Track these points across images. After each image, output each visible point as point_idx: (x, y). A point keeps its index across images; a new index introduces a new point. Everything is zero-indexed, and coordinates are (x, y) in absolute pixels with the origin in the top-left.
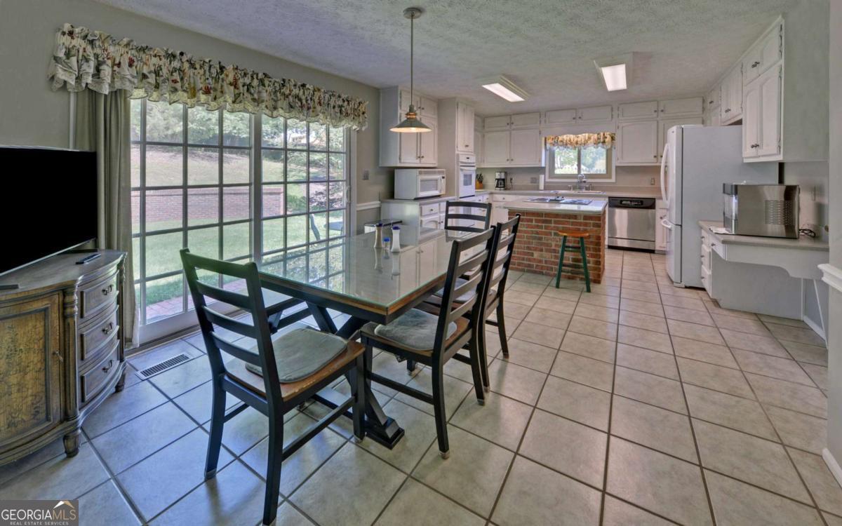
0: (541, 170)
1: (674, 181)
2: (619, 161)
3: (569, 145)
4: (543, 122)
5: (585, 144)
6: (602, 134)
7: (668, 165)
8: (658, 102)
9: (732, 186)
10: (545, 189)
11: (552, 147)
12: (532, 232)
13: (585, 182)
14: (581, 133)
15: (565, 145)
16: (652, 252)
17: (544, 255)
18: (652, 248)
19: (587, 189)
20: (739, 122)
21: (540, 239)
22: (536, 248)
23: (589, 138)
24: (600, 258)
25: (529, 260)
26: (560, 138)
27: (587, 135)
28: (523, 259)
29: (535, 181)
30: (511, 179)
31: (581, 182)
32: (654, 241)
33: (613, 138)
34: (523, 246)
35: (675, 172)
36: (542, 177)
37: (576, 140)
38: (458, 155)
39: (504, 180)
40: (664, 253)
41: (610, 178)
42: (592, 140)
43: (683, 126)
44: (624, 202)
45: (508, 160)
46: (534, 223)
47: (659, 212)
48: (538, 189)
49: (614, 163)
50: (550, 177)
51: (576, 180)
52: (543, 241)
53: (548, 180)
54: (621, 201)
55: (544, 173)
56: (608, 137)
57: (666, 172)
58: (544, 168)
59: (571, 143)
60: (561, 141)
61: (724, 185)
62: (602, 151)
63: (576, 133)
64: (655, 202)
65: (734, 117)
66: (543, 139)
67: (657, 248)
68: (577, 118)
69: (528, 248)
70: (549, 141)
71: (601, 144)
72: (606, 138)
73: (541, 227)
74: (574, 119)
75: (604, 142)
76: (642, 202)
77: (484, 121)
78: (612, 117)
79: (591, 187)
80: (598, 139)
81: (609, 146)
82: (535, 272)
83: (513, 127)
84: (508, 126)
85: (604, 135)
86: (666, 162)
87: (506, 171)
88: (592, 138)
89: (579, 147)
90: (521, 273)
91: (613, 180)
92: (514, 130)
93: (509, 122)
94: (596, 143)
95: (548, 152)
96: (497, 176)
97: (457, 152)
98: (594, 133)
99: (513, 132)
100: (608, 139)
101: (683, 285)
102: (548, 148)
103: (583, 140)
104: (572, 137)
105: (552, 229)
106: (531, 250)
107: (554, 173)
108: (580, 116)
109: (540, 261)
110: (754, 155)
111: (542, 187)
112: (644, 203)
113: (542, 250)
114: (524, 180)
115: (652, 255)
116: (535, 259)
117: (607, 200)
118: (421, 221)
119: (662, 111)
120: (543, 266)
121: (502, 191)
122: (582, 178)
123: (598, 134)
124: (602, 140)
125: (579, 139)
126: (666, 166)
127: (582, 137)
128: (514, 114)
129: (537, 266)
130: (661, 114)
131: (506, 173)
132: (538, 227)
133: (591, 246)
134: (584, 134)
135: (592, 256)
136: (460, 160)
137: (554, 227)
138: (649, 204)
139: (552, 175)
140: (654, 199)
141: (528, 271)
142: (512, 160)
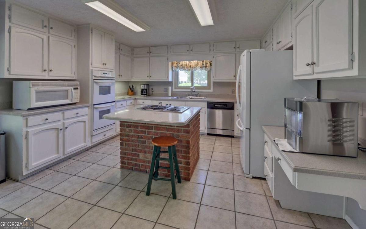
0: (170, 83)
1: (245, 91)
2: (214, 79)
3: (186, 68)
4: (169, 52)
5: (195, 67)
6: (205, 61)
7: (241, 81)
8: (236, 42)
9: (296, 102)
10: (172, 96)
11: (176, 68)
12: (138, 137)
13: (194, 91)
14: (193, 60)
15: (184, 68)
16: (232, 137)
17: (147, 157)
18: (232, 135)
19: (197, 96)
20: (291, 48)
21: (144, 142)
22: (141, 150)
23: (198, 64)
24: (189, 159)
25: (136, 160)
26: (181, 63)
27: (196, 61)
28: (132, 160)
29: (167, 90)
30: (152, 89)
31: (192, 91)
32: (234, 130)
33: (211, 64)
34: (131, 148)
35: (245, 86)
36: (170, 88)
37: (190, 64)
38: (92, 70)
39: (146, 90)
40: (239, 138)
41: (210, 89)
42: (199, 65)
43: (251, 50)
44: (216, 105)
45: (148, 76)
46: (139, 129)
47: (236, 112)
48: (168, 96)
49: (212, 80)
50: (175, 88)
51: (190, 90)
52: (147, 145)
53: (174, 90)
54: (215, 105)
55: (172, 86)
56: (208, 63)
57: (239, 86)
58: (171, 82)
59: (187, 67)
60: (181, 65)
61: (285, 99)
62: (204, 72)
63: (189, 61)
64: (234, 105)
65: (286, 45)
66: (170, 63)
67: (235, 134)
68: (190, 51)
69: (136, 150)
70: (175, 65)
71: (204, 68)
72: (207, 64)
73: (145, 133)
74: (188, 51)
75: (206, 67)
76: (226, 105)
77: (133, 50)
78: (210, 51)
79: (199, 95)
80: (203, 64)
81: (209, 69)
82: (140, 171)
83: (151, 54)
84: (148, 54)
85: (206, 62)
86: (239, 80)
87: (148, 84)
88: (199, 63)
89: (191, 69)
90: (131, 171)
91: (211, 90)
93: (149, 51)
94: (202, 67)
95: (174, 72)
96: (142, 87)
97: (91, 68)
98: (200, 61)
99: (151, 58)
100: (208, 65)
101: (251, 176)
102: (174, 70)
103: (194, 65)
104: (188, 62)
105: (153, 134)
106: (137, 152)
107: (177, 86)
108: (192, 49)
109: (144, 162)
110: (310, 72)
111: (170, 94)
112: (228, 106)
113: (145, 152)
114: (160, 90)
115: (233, 138)
116: (140, 160)
117: (206, 103)
118: (27, 132)
119: (238, 48)
120: (146, 166)
121: (146, 98)
122: (193, 89)
123: (203, 61)
124: (205, 65)
125: (192, 64)
126: (239, 82)
127: (194, 62)
128: (152, 46)
129: (142, 165)
130: (238, 50)
131: (148, 85)
132: (142, 132)
133: (183, 149)
134: (194, 61)
135: (183, 157)
136: (94, 75)
137: (155, 132)
138: (230, 106)
139: (177, 87)
140: (234, 103)
141: (136, 170)
142: (151, 76)
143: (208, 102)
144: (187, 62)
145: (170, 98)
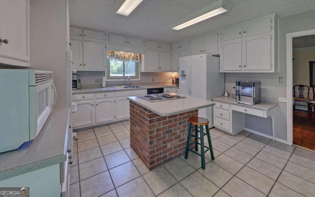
0: (102, 73)
2: (146, 69)
3: (120, 58)
4: (107, 40)
8: (159, 43)
10: (107, 86)
15: (118, 58)
21: (171, 131)
22: (169, 140)
25: (165, 152)
26: (116, 53)
27: (129, 53)
28: (161, 154)
29: (100, 81)
30: (80, 80)
34: (160, 142)
36: (104, 78)
37: (124, 55)
39: (76, 81)
41: (138, 78)
42: (131, 57)
45: (81, 65)
48: (101, 87)
49: (140, 71)
50: (108, 78)
53: (108, 80)
55: (105, 76)
58: (105, 72)
60: (116, 55)
65: (211, 53)
70: (109, 54)
71: (135, 60)
72: (138, 57)
74: (126, 42)
75: (137, 59)
78: (143, 46)
80: (134, 56)
81: (139, 62)
84: (81, 37)
85: (137, 55)
88: (132, 55)
89: (124, 60)
91: (139, 79)
92: (85, 41)
93: (81, 34)
94: (133, 59)
98: (133, 53)
99: (85, 43)
100: (138, 58)
106: (165, 143)
108: (129, 41)
109: (171, 149)
111: (104, 85)
113: (172, 140)
114: (91, 80)
116: (168, 149)
119: (160, 47)
120: (173, 153)
123: (135, 54)
127: (127, 55)
128: (85, 29)
129: (170, 154)
130: (160, 49)
132: (170, 121)
137: (179, 118)
139: (109, 76)
142: (85, 65)
143: (148, 89)
144: (121, 52)
145: (104, 89)
